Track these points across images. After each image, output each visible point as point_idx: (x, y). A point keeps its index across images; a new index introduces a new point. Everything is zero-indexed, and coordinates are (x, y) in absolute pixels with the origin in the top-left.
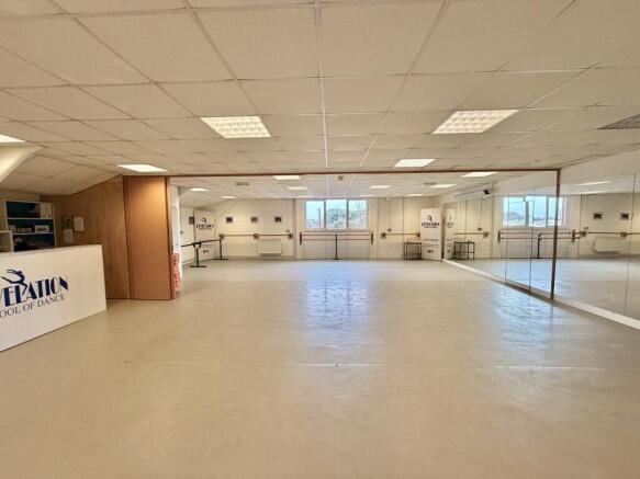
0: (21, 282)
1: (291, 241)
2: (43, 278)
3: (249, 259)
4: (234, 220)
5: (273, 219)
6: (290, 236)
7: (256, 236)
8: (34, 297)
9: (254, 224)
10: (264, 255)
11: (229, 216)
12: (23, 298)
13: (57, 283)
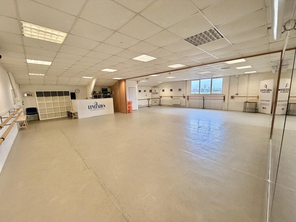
0: (97, 104)
1: (185, 99)
2: (101, 104)
3: (169, 106)
4: (165, 91)
5: (178, 90)
6: (184, 97)
7: (172, 97)
8: (99, 108)
9: (171, 92)
10: (174, 105)
11: (163, 89)
12: (97, 107)
13: (103, 106)
